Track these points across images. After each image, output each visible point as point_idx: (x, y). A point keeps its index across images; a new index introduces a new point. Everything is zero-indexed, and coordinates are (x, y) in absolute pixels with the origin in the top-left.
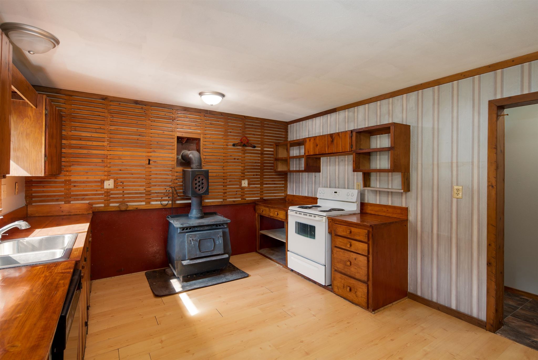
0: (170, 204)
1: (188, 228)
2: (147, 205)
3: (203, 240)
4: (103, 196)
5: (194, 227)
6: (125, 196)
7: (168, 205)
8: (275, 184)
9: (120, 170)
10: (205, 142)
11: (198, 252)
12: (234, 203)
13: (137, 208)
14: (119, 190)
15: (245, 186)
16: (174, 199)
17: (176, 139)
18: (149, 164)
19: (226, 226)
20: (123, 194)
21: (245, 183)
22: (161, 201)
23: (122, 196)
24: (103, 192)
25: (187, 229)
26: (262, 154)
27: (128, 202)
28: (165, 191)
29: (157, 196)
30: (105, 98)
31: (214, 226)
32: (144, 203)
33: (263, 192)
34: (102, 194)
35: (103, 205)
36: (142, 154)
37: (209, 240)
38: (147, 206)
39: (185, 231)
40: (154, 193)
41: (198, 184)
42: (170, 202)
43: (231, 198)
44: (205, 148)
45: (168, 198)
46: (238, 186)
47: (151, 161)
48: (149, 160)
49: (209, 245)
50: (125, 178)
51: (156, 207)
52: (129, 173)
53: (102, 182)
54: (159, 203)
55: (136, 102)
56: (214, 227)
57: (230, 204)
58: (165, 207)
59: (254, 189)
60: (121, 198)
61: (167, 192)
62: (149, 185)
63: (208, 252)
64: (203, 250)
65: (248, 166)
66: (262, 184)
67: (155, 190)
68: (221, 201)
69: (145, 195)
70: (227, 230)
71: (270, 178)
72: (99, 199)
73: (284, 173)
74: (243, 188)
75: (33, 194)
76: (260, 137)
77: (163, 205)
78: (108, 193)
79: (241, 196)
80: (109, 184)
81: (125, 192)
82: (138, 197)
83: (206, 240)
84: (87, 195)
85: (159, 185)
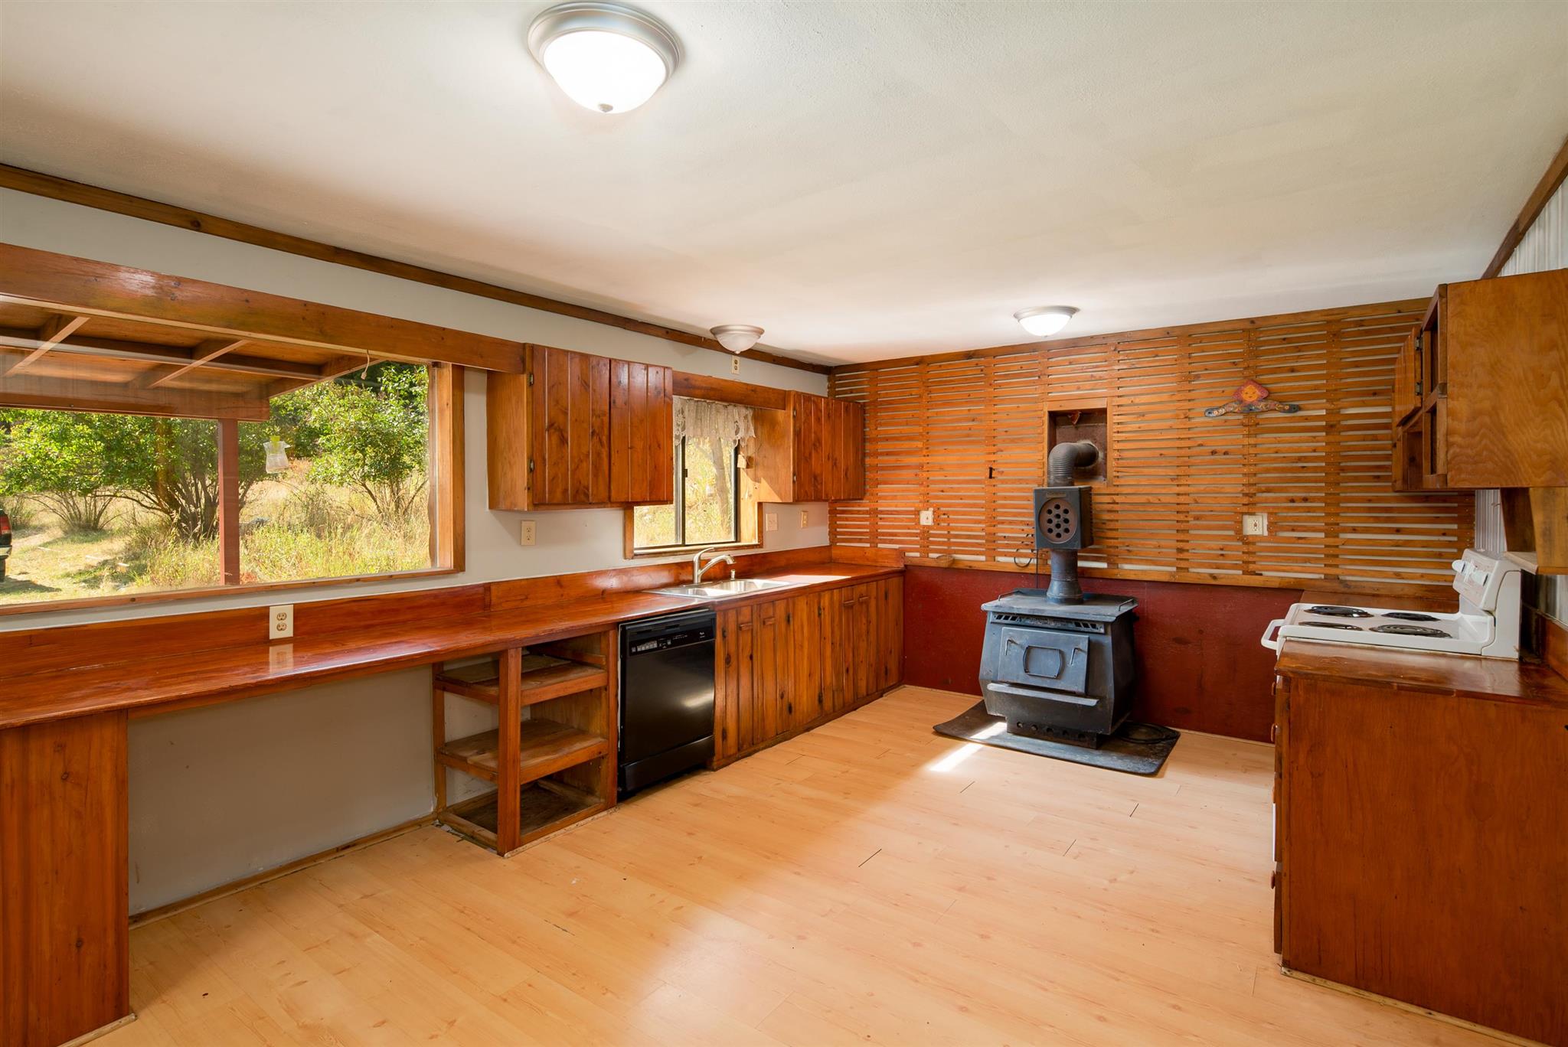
0: (1033, 565)
1: (1009, 617)
2: (989, 563)
3: (1037, 649)
4: (918, 538)
5: (1022, 616)
6: (952, 540)
7: (1029, 567)
8: (1398, 531)
9: (942, 491)
10: (1118, 415)
11: (1022, 673)
12: (1213, 582)
13: (970, 567)
14: (943, 528)
15: (1258, 532)
16: (1042, 554)
17: (1046, 418)
18: (991, 477)
19: (1102, 631)
20: (949, 536)
21: (1256, 526)
22: (1015, 556)
23: (946, 540)
24: (918, 531)
25: (1006, 618)
26: (1330, 428)
27: (956, 552)
28: (1025, 535)
29: (1008, 546)
30: (920, 361)
31: (1071, 623)
32: (983, 558)
33: (1337, 556)
34: (916, 535)
35: (917, 554)
36: (976, 458)
37: (1050, 652)
38: (988, 565)
39: (1002, 620)
40: (1001, 538)
41: (1055, 521)
42: (1034, 561)
43: (1202, 565)
44: (1118, 432)
45: (1030, 551)
46: (1232, 533)
47: (994, 472)
48: (991, 469)
49: (1047, 664)
50: (950, 506)
51: (1005, 567)
52: (956, 497)
53: (917, 513)
54: (1011, 560)
55: (969, 355)
56: (1072, 626)
57: (1201, 582)
58: (1023, 571)
59: (1294, 543)
60: (943, 543)
61: (1029, 538)
62: (993, 522)
63: (1045, 679)
64: (1033, 670)
65: (1268, 471)
66: (1332, 531)
67: (1004, 530)
68: (1171, 572)
69: (984, 541)
70: (1107, 640)
71: (1370, 510)
72: (912, 542)
73: (1456, 494)
74: (1246, 541)
75: (838, 530)
76: (1325, 372)
77: (1019, 566)
78: (925, 533)
79: (1243, 562)
80: (926, 518)
81: (952, 532)
82: (972, 545)
83: (1045, 652)
84: (895, 535)
85: (1011, 523)
